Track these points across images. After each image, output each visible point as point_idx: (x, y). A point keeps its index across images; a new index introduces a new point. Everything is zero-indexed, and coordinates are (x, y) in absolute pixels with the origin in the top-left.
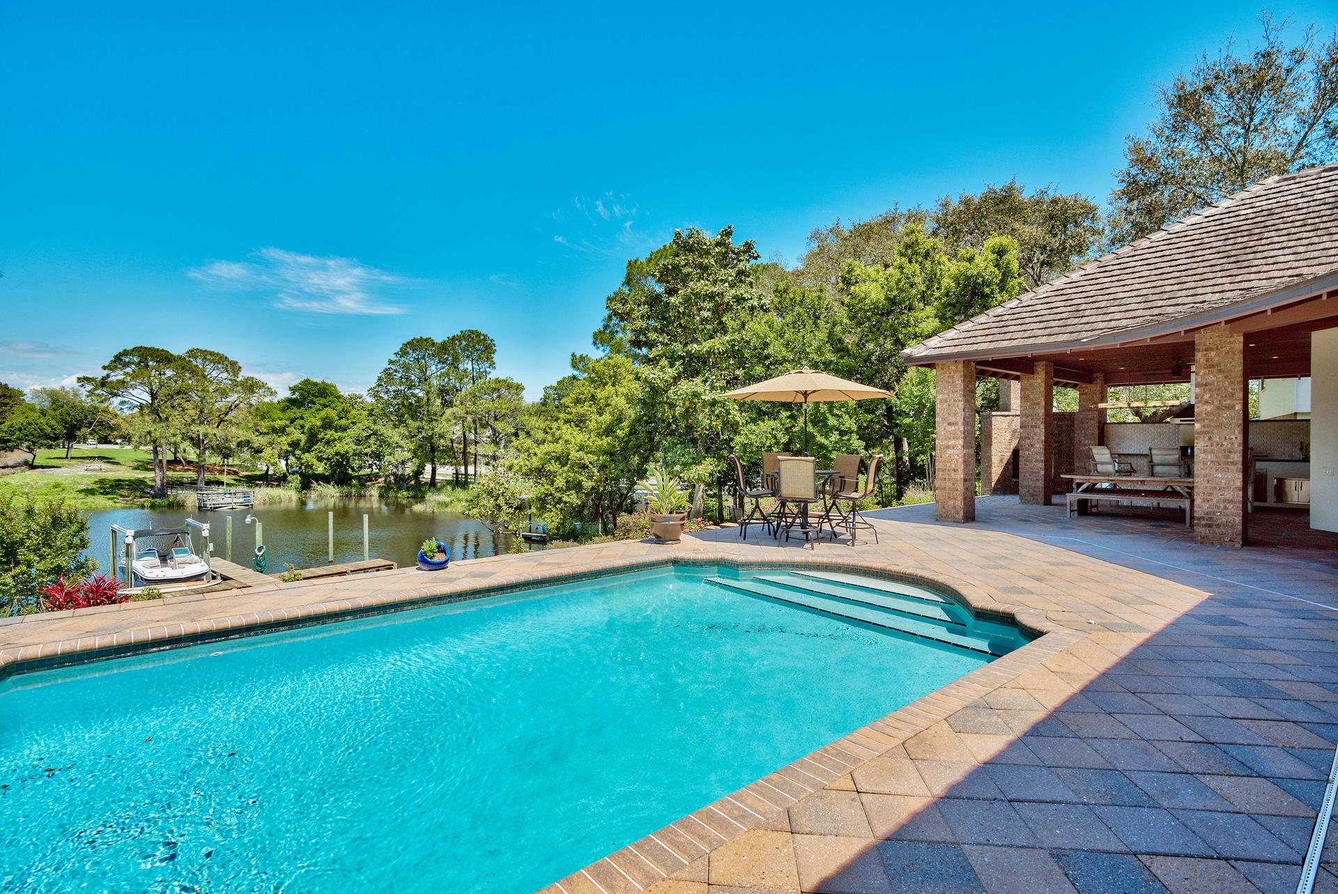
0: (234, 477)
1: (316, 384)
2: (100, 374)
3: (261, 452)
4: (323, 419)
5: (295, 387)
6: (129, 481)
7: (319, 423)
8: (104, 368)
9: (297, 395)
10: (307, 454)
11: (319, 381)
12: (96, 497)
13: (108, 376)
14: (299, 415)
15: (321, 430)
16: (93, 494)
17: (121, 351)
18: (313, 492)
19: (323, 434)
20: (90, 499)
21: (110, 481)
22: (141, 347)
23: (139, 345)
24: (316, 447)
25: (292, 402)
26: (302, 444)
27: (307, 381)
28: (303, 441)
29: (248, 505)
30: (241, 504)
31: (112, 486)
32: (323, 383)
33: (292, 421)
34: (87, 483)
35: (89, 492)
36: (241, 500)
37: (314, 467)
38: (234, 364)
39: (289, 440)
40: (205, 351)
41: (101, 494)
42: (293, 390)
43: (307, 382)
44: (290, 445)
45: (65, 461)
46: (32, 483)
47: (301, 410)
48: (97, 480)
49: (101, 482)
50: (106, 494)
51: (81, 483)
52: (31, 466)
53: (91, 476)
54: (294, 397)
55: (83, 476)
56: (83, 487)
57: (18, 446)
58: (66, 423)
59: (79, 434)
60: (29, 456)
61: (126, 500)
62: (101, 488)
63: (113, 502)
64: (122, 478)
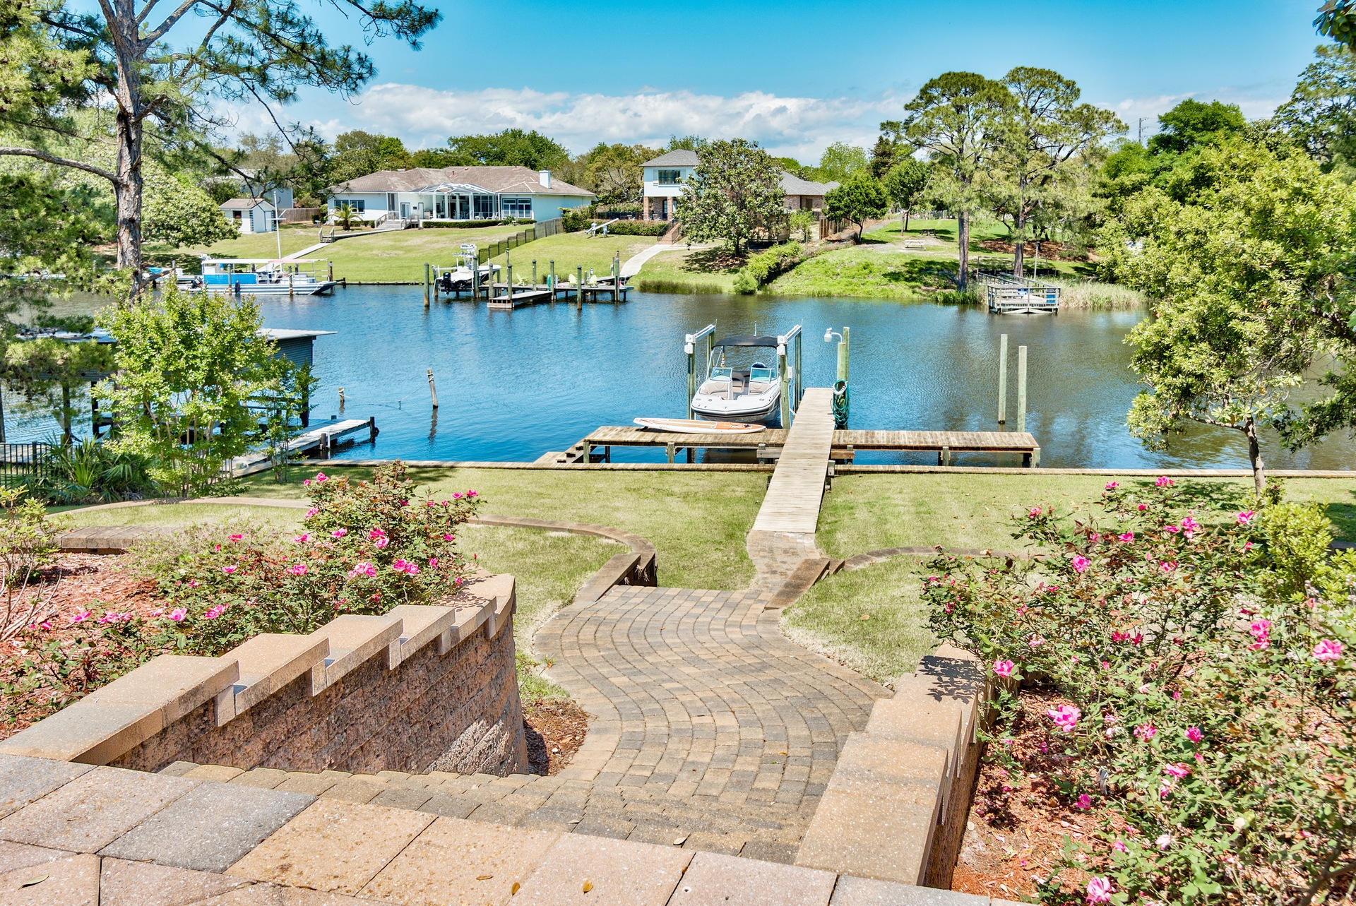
0: (1079, 264)
1: (1200, 108)
2: (903, 116)
4: (1196, 169)
5: (1167, 115)
6: (942, 264)
7: (1188, 176)
8: (907, 107)
9: (1170, 132)
11: (1209, 102)
12: (899, 283)
13: (912, 119)
14: (1167, 163)
15: (1192, 188)
16: (897, 280)
17: (927, 81)
19: (1194, 195)
20: (893, 285)
21: (921, 263)
22: (949, 74)
23: (947, 72)
25: (1164, 143)
27: (1186, 103)
29: (1050, 310)
30: (1041, 307)
31: (921, 270)
32: (1216, 104)
33: (1155, 174)
34: (897, 265)
35: (895, 276)
36: (1044, 301)
38: (1070, 85)
40: (1032, 70)
41: (906, 280)
42: (1165, 121)
43: (1188, 105)
45: (899, 235)
46: (846, 262)
47: (1171, 155)
48: (909, 261)
49: (912, 264)
50: (910, 281)
51: (890, 265)
52: (857, 240)
53: (904, 255)
54: (1167, 132)
55: (898, 256)
56: (890, 269)
57: (845, 215)
58: (904, 185)
59: (911, 199)
60: (857, 228)
61: (928, 291)
62: (908, 272)
63: (914, 292)
64: (936, 260)
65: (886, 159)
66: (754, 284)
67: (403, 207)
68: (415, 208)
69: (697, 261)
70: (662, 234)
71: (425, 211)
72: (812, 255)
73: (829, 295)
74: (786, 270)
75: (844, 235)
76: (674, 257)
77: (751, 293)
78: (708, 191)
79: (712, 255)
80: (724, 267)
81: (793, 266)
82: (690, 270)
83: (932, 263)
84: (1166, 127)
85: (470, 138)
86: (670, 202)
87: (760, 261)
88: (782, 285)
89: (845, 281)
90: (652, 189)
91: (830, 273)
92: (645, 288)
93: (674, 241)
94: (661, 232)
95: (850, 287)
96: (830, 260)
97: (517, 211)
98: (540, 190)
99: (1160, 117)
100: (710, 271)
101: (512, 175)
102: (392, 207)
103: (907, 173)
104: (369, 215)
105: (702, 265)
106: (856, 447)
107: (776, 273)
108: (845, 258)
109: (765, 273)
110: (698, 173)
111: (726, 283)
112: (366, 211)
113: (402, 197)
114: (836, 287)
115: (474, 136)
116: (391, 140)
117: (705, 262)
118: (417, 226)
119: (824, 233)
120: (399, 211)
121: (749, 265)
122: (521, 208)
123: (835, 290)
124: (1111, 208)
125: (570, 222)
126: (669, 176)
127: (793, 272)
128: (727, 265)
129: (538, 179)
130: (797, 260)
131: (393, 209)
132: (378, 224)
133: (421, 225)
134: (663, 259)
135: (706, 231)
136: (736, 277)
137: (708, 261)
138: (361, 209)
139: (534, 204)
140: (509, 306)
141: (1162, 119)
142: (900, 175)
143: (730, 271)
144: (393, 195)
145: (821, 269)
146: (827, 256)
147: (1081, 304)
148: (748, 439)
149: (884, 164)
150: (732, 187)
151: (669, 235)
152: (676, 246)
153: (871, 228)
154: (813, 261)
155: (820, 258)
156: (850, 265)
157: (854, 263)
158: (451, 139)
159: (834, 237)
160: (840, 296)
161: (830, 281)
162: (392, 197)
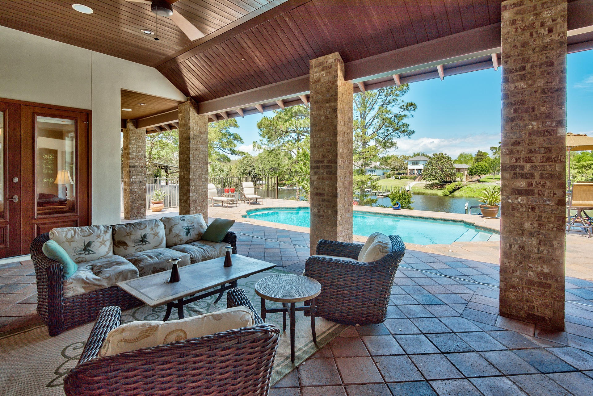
45: (492, 180)
46: (477, 188)
52: (479, 181)
57: (475, 174)
58: (493, 165)
59: (496, 169)
60: (478, 178)
65: (481, 157)
66: (448, 193)
69: (428, 186)
70: (415, 179)
72: (465, 185)
74: (457, 190)
75: (474, 179)
76: (420, 185)
77: (448, 196)
78: (432, 167)
79: (432, 185)
80: (437, 188)
81: (459, 188)
82: (426, 189)
86: (415, 170)
87: (449, 187)
88: (457, 193)
90: (410, 167)
91: (472, 191)
92: (414, 193)
93: (419, 181)
94: (415, 178)
96: (472, 187)
97: (372, 173)
98: (377, 167)
100: (433, 189)
103: (494, 161)
105: (429, 188)
107: (454, 190)
108: (476, 186)
109: (452, 190)
111: (440, 193)
117: (431, 186)
119: (467, 179)
121: (446, 188)
123: (475, 196)
124: (579, 172)
125: (388, 176)
126: (415, 163)
127: (460, 190)
130: (460, 187)
134: (417, 186)
135: (432, 178)
136: (443, 191)
139: (376, 171)
140: (382, 197)
142: (492, 162)
143: (439, 189)
145: (469, 189)
146: (470, 186)
149: (481, 159)
150: (440, 166)
151: (417, 179)
152: (420, 182)
153: (483, 178)
154: (466, 187)
155: (468, 186)
157: (479, 188)
159: (470, 180)
161: (473, 193)
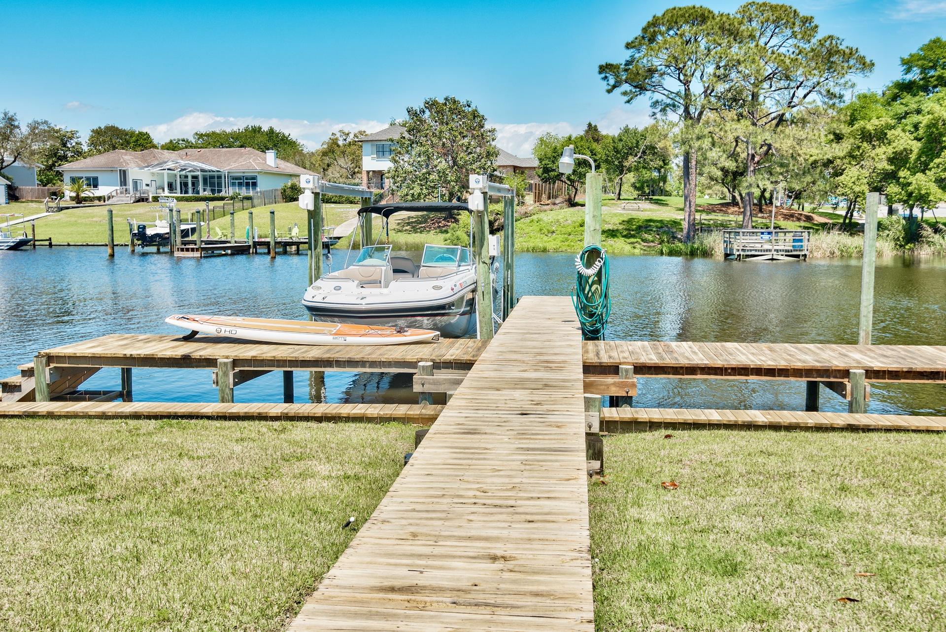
3: (841, 174)
6: (661, 221)
8: (628, 46)
9: (915, 75)
10: (919, 175)
13: (633, 59)
14: (914, 106)
17: (650, 19)
18: (926, 246)
20: (612, 241)
21: (640, 221)
22: (674, 9)
23: (671, 7)
24: (937, 161)
25: (907, 87)
26: (913, 157)
27: (934, 42)
28: (916, 151)
29: (798, 256)
30: (787, 253)
31: (640, 228)
33: (900, 118)
34: (614, 223)
35: (613, 233)
36: (788, 247)
37: (931, 198)
38: (806, 20)
39: (890, 150)
41: (625, 236)
42: (908, 64)
44: (891, 160)
46: (562, 220)
47: (917, 98)
48: (626, 219)
49: (630, 221)
50: (629, 238)
51: (607, 223)
52: (571, 203)
53: (621, 215)
54: (909, 77)
55: (615, 215)
56: (607, 227)
57: (560, 177)
58: (617, 152)
59: (626, 164)
61: (649, 247)
62: (626, 229)
63: (634, 248)
64: (655, 218)
66: (465, 240)
67: (135, 183)
68: (147, 185)
69: (408, 224)
71: (157, 188)
72: (526, 215)
73: (545, 250)
75: (558, 199)
78: (418, 149)
79: (425, 218)
80: (435, 228)
82: (400, 231)
83: (650, 221)
84: (908, 71)
85: (214, 133)
89: (561, 237)
90: (370, 163)
91: (545, 230)
95: (567, 243)
96: (545, 219)
97: (244, 188)
98: (266, 168)
99: (902, 60)
100: (421, 232)
101: (241, 155)
102: (124, 182)
103: (621, 140)
104: (102, 191)
105: (413, 227)
106: (640, 369)
108: (560, 217)
110: (409, 131)
112: (99, 187)
113: (133, 173)
114: (551, 243)
115: (218, 132)
116: (140, 133)
118: (147, 199)
119: (538, 198)
120: (130, 186)
121: (461, 222)
122: (247, 184)
123: (551, 246)
125: (289, 192)
126: (386, 151)
128: (439, 227)
129: (265, 159)
131: (125, 185)
132: (109, 198)
133: (151, 200)
136: (446, 235)
137: (420, 223)
138: (96, 186)
139: (260, 181)
140: (197, 254)
141: (904, 62)
142: (614, 142)
143: (442, 232)
144: (124, 172)
145: (535, 227)
146: (542, 216)
147: (828, 254)
148: (397, 354)
150: (444, 144)
154: (528, 220)
155: (535, 217)
156: (566, 223)
157: (569, 222)
158: (196, 134)
159: (548, 202)
160: (556, 250)
161: (545, 238)
162: (124, 174)
